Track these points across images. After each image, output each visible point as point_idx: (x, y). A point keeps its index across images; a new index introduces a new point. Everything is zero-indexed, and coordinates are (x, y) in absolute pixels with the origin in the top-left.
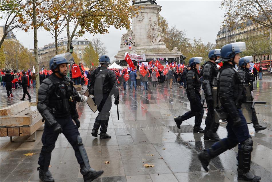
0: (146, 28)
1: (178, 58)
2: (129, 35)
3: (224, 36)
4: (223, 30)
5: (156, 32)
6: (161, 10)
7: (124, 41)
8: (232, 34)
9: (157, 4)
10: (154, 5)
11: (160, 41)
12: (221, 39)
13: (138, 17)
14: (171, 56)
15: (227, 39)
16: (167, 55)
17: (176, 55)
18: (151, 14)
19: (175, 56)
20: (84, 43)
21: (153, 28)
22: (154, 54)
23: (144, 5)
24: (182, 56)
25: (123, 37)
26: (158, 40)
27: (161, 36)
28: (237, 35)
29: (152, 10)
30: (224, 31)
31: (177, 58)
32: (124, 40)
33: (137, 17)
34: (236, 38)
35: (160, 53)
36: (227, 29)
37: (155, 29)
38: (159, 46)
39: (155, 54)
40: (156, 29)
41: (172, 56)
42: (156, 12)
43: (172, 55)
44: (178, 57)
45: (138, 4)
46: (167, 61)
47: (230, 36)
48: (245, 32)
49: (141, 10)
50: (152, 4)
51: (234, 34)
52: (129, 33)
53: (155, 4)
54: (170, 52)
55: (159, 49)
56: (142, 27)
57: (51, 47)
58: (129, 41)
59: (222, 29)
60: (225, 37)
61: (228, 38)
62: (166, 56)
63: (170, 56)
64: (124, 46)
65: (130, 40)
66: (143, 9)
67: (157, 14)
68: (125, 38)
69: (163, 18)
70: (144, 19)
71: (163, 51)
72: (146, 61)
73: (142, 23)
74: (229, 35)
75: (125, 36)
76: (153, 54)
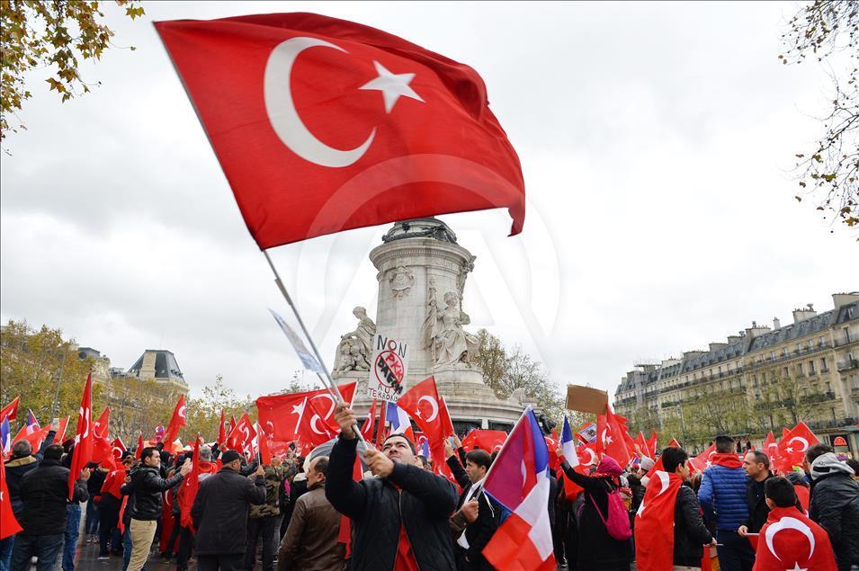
0: (418, 316)
2: (363, 337)
3: (632, 395)
4: (629, 382)
5: (452, 328)
6: (472, 268)
7: (343, 359)
8: (649, 390)
10: (449, 246)
11: (461, 359)
12: (624, 401)
13: (396, 281)
14: (500, 415)
15: (639, 400)
16: (486, 409)
21: (440, 314)
23: (414, 240)
26: (456, 353)
28: (662, 392)
29: (440, 260)
30: (631, 383)
32: (343, 353)
33: (391, 281)
34: (659, 398)
35: (459, 398)
36: (637, 380)
37: (449, 319)
38: (457, 374)
40: (453, 321)
41: (506, 415)
42: (456, 268)
43: (504, 411)
45: (396, 242)
47: (647, 394)
48: (680, 386)
49: (405, 259)
51: (654, 389)
52: (362, 329)
54: (497, 401)
55: (457, 384)
59: (626, 381)
60: (634, 398)
61: (641, 398)
62: (483, 413)
63: (495, 414)
64: (341, 372)
66: (411, 255)
68: (346, 347)
70: (414, 287)
71: (470, 395)
73: (405, 300)
74: (644, 392)
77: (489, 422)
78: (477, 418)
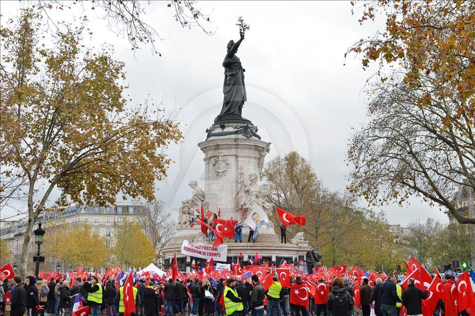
0: (232, 190)
1: (301, 257)
2: (197, 202)
3: (466, 205)
5: (254, 198)
6: (268, 151)
7: (184, 216)
9: (260, 138)
10: (252, 140)
13: (217, 165)
14: (284, 252)
16: (274, 250)
17: (298, 251)
18: (245, 160)
19: (295, 253)
20: (131, 210)
21: (247, 189)
22: (245, 248)
23: (229, 139)
24: (313, 254)
25: (183, 208)
27: (263, 207)
29: (246, 151)
31: (299, 256)
32: (184, 213)
33: (214, 165)
37: (252, 192)
39: (247, 246)
40: (255, 193)
41: (287, 252)
42: (257, 154)
43: (286, 250)
44: (301, 254)
45: (216, 138)
46: (273, 262)
49: (223, 151)
50: (248, 138)
52: (196, 197)
53: (254, 138)
56: (223, 186)
57: (50, 218)
58: (195, 217)
60: (468, 208)
62: (272, 252)
63: (281, 252)
64: (184, 226)
65: (198, 214)
66: (227, 148)
67: (259, 159)
68: (186, 209)
69: (303, 160)
70: (229, 170)
71: (265, 242)
72: (226, 263)
73: (224, 178)
75: (187, 205)
76: (242, 248)
77: (276, 257)
78: (269, 255)
